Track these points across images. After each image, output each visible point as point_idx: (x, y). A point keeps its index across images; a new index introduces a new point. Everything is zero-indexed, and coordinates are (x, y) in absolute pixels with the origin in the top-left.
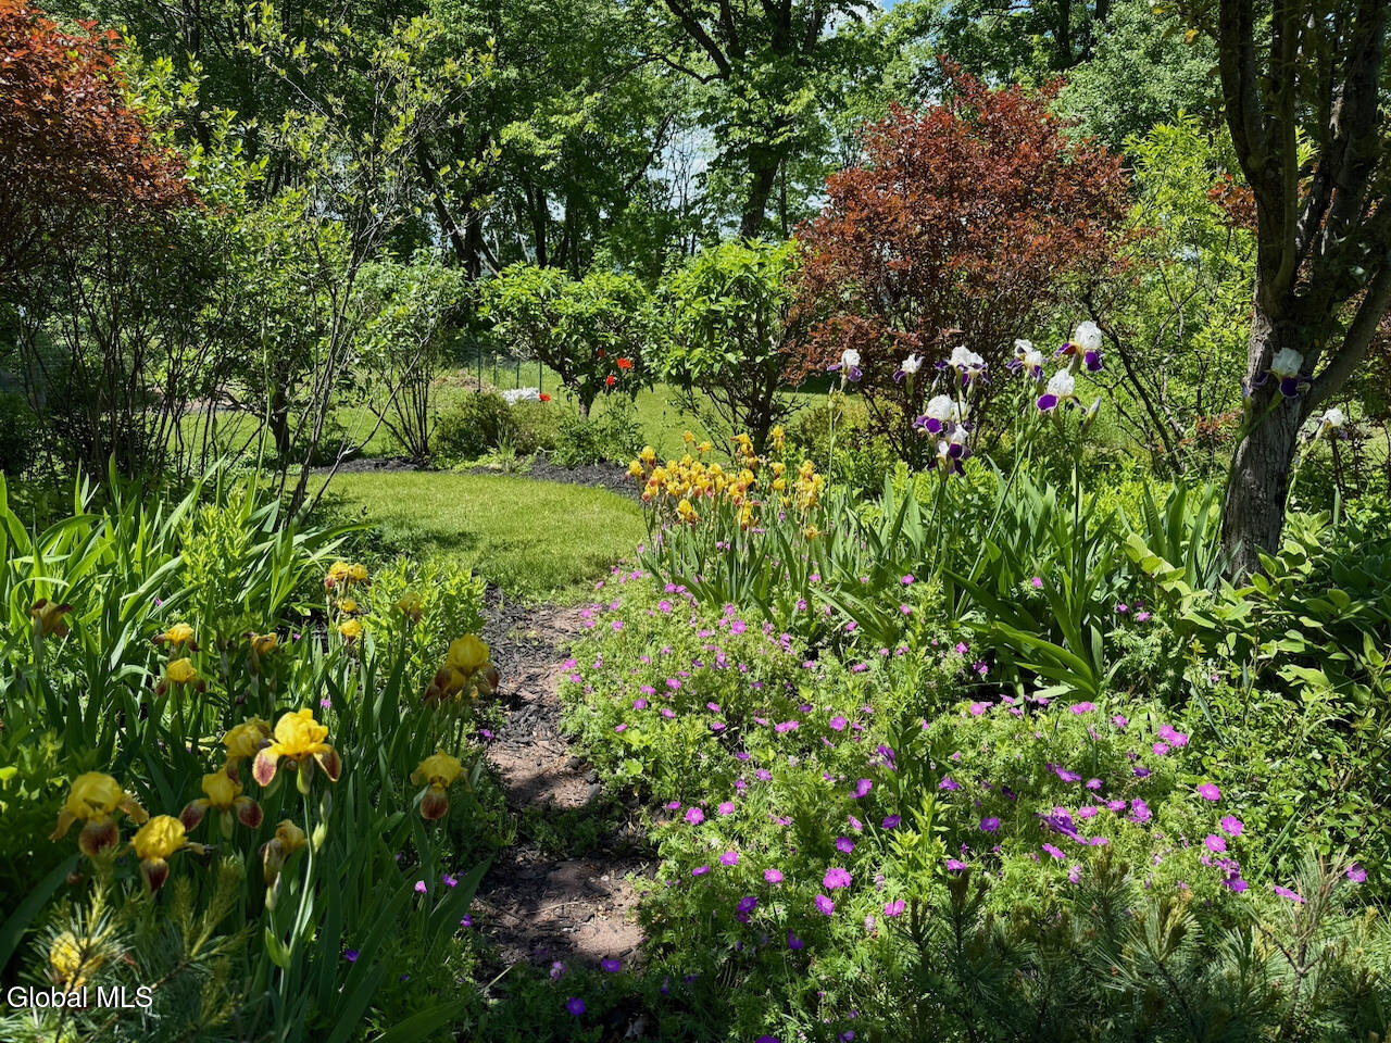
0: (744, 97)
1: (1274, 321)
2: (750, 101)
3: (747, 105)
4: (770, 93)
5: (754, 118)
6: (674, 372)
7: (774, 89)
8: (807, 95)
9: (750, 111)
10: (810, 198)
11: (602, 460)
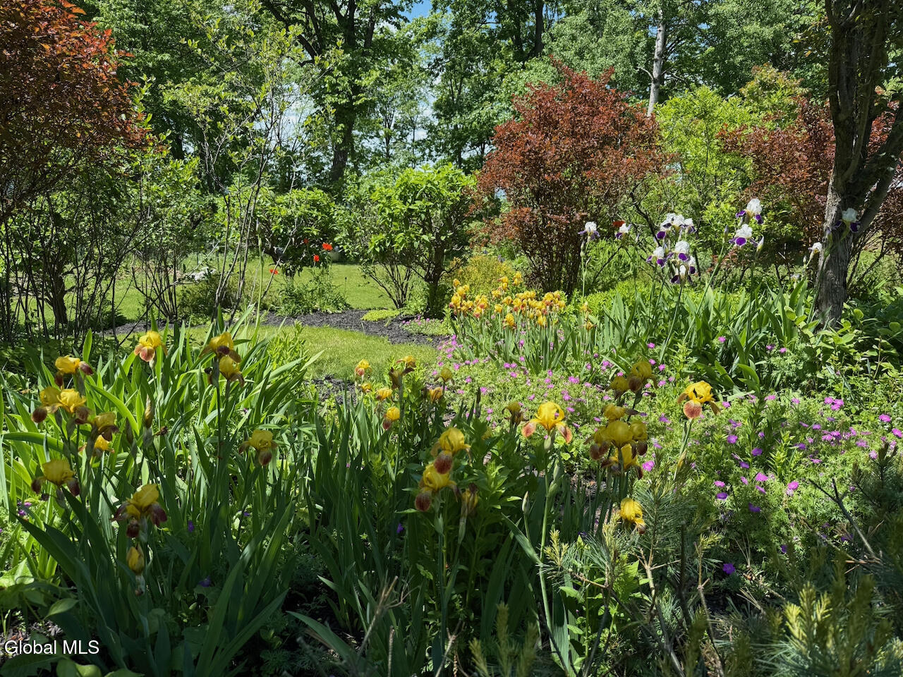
0: (332, 75)
1: (842, 195)
2: (336, 78)
3: (334, 80)
4: (349, 73)
5: (340, 89)
6: (378, 249)
7: (352, 69)
8: (376, 74)
9: (338, 84)
10: (363, 141)
11: (315, 311)
